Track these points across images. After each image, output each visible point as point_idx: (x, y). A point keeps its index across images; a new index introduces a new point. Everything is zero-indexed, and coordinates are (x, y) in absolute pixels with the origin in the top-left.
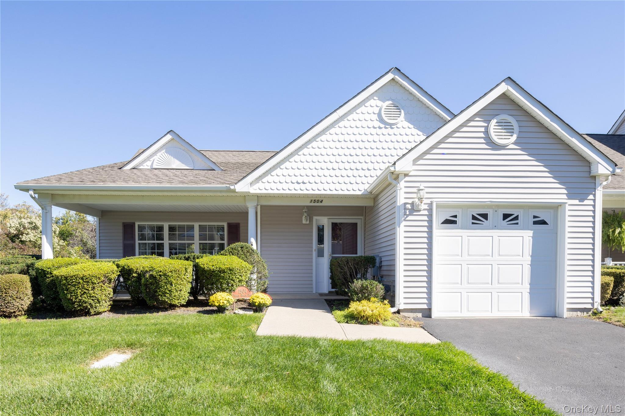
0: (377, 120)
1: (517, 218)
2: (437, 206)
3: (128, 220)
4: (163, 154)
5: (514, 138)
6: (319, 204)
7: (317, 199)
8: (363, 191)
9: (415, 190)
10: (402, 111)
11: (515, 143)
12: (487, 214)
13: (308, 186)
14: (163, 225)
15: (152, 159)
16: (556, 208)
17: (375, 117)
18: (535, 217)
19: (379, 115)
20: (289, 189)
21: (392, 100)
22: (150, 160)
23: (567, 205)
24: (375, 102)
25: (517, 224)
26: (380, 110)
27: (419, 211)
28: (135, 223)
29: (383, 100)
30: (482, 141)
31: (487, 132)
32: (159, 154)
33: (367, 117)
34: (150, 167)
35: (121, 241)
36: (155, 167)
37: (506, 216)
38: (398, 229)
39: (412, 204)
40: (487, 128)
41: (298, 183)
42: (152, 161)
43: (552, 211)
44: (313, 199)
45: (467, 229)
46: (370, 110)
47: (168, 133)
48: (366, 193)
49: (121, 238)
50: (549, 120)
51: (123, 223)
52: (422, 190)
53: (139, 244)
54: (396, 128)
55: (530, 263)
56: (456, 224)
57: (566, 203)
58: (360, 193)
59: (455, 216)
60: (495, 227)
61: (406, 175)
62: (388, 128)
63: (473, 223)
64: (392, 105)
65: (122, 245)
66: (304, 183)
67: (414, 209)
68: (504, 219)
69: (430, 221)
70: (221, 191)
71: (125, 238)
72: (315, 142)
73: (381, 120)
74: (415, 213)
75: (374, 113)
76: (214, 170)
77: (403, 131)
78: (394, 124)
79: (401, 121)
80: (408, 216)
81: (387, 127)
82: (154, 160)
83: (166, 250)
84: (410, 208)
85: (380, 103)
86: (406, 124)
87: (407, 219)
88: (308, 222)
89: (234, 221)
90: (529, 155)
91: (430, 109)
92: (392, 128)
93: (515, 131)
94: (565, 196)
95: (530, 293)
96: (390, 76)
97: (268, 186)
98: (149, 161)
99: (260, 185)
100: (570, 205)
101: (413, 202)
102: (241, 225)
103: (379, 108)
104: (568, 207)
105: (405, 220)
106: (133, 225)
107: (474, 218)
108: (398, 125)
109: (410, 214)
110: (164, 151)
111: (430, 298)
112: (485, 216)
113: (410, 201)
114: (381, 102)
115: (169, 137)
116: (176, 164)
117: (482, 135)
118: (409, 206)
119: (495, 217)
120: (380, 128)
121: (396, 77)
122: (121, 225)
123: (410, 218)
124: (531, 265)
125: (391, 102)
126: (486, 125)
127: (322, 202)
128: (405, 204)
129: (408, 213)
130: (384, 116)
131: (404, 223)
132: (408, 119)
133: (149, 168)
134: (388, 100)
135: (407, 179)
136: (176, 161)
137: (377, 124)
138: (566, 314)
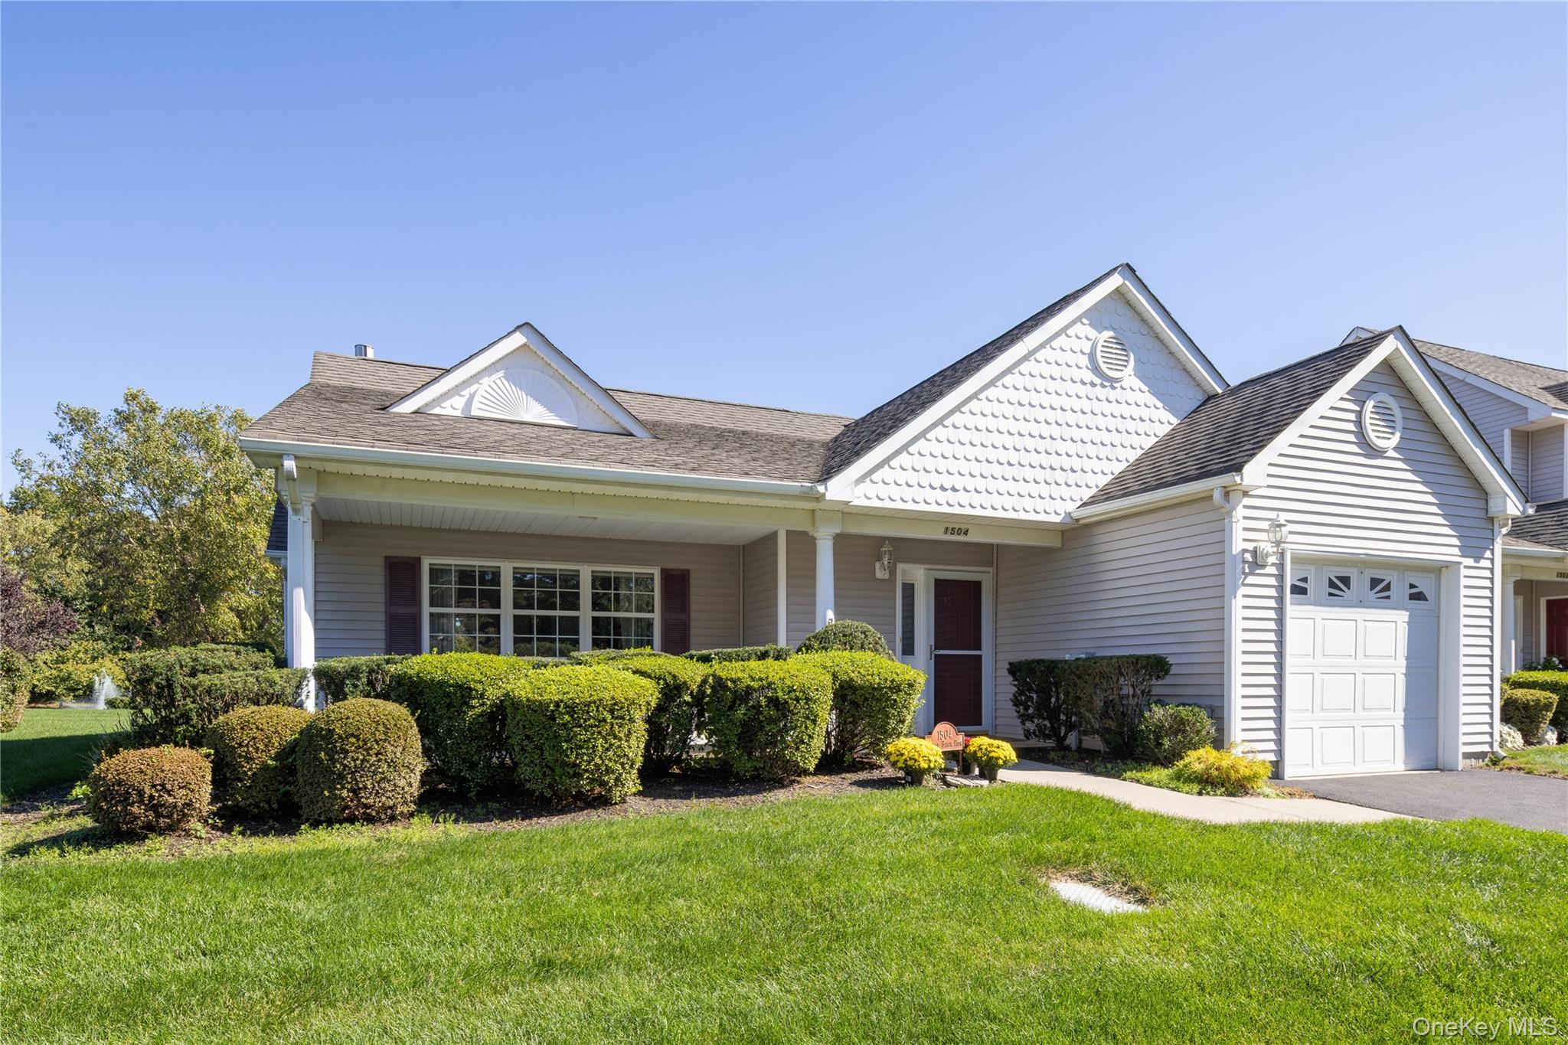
0: (1088, 368)
1: (1387, 588)
2: (1292, 559)
3: (404, 552)
4: (498, 382)
5: (1395, 439)
6: (962, 538)
7: (957, 526)
8: (1063, 515)
9: (1265, 525)
10: (1132, 355)
11: (1396, 449)
12: (1349, 577)
13: (963, 497)
14: (499, 567)
15: (466, 393)
16: (1438, 570)
17: (1084, 361)
18: (1412, 586)
19: (1092, 356)
20: (925, 502)
21: (1113, 329)
22: (462, 393)
23: (1462, 567)
24: (1084, 329)
25: (1388, 597)
26: (1094, 347)
27: (1263, 567)
28: (419, 559)
29: (1099, 327)
30: (1352, 438)
31: (1359, 423)
32: (486, 381)
33: (1072, 359)
34: (460, 411)
35: (382, 608)
36: (475, 412)
37: (1375, 582)
38: (1233, 601)
39: (1254, 552)
40: (1359, 414)
41: (943, 489)
42: (468, 396)
43: (1433, 576)
44: (951, 526)
45: (1322, 606)
46: (1077, 345)
47: (518, 328)
48: (1068, 520)
49: (382, 598)
50: (1448, 412)
51: (386, 558)
52: (1285, 525)
53: (432, 615)
54: (1119, 389)
55: (1404, 671)
56: (1306, 594)
57: (1461, 563)
58: (1057, 519)
59: (1305, 580)
60: (1361, 604)
61: (1246, 494)
62: (1106, 386)
63: (1330, 594)
64: (1114, 341)
65: (382, 617)
66: (954, 489)
67: (1257, 562)
68: (1371, 590)
69: (1280, 588)
70: (783, 496)
71: (391, 600)
72: (975, 400)
73: (1096, 369)
74: (1257, 571)
75: (1082, 352)
76: (631, 435)
77: (1131, 397)
78: (1117, 380)
79: (1128, 375)
80: (1246, 575)
81: (1106, 384)
82: (472, 396)
83: (507, 634)
84: (1251, 560)
85: (1092, 333)
86: (1137, 384)
87: (1247, 581)
88: (887, 577)
89: (676, 564)
90: (1413, 472)
91: (1175, 357)
92: (1114, 388)
93: (1397, 428)
94: (1456, 551)
95: (1404, 727)
96: (1115, 281)
97: (884, 490)
98: (457, 397)
99: (867, 487)
100: (1466, 567)
101: (1255, 548)
102: (693, 575)
103: (1090, 343)
104: (1464, 572)
105: (1244, 585)
106: (414, 565)
107: (1332, 584)
108: (1124, 384)
109: (1252, 573)
110: (501, 374)
111: (1280, 741)
112: (1346, 581)
113: (1250, 546)
114: (1095, 331)
115: (518, 339)
116: (534, 412)
117: (1351, 427)
118: (1248, 557)
119: (1360, 583)
120: (1093, 385)
121: (1127, 282)
122: (381, 562)
123: (1250, 580)
124: (1405, 674)
125: (1111, 334)
126: (1358, 409)
127: (966, 533)
128: (1245, 551)
129: (1247, 571)
130: (1100, 360)
131: (1243, 590)
132: (1140, 374)
133: (458, 413)
134: (1106, 328)
135: (1246, 501)
136: (533, 403)
137: (1089, 376)
138: (1461, 764)
